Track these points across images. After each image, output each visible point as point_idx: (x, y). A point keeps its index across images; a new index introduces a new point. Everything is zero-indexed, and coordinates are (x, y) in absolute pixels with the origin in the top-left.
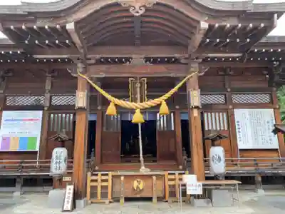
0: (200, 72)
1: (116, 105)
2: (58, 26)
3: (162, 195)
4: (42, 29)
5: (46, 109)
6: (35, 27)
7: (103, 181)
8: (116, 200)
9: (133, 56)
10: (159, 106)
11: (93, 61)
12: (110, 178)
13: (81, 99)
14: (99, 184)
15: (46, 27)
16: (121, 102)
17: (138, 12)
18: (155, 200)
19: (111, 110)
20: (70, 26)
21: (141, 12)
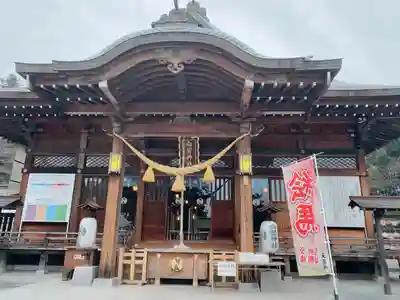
0: (252, 133)
1: (154, 170)
2: (90, 85)
3: (204, 278)
4: (73, 87)
5: (79, 171)
6: (66, 86)
7: (137, 258)
8: (150, 281)
9: (177, 114)
10: (204, 171)
11: (131, 119)
12: (145, 255)
13: (115, 163)
14: (133, 263)
15: (78, 86)
16: (162, 168)
17: (176, 70)
18: (195, 283)
19: (149, 176)
20: (103, 85)
21: (180, 69)
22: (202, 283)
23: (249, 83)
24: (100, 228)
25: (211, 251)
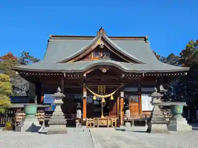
2: (81, 75)
7: (92, 120)
8: (96, 126)
10: (110, 96)
13: (85, 94)
15: (78, 76)
16: (98, 95)
17: (104, 71)
18: (108, 126)
19: (95, 98)
22: (110, 126)
23: (124, 75)
24: (82, 112)
25: (112, 119)
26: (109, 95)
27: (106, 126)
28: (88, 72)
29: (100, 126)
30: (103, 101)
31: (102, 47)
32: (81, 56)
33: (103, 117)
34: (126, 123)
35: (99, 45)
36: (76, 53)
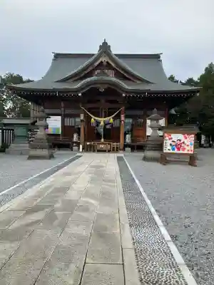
0: (125, 107)
2: (76, 95)
5: (62, 115)
6: (69, 95)
8: (94, 151)
10: (110, 120)
13: (82, 117)
15: (72, 95)
16: (96, 118)
19: (93, 121)
20: (80, 95)
22: (109, 151)
23: (124, 95)
24: (79, 135)
25: (111, 143)
26: (109, 118)
27: (105, 151)
28: (84, 91)
29: (99, 151)
30: (102, 123)
31: (105, 63)
32: (82, 75)
33: (102, 140)
34: (126, 149)
35: (102, 62)
36: (76, 71)
